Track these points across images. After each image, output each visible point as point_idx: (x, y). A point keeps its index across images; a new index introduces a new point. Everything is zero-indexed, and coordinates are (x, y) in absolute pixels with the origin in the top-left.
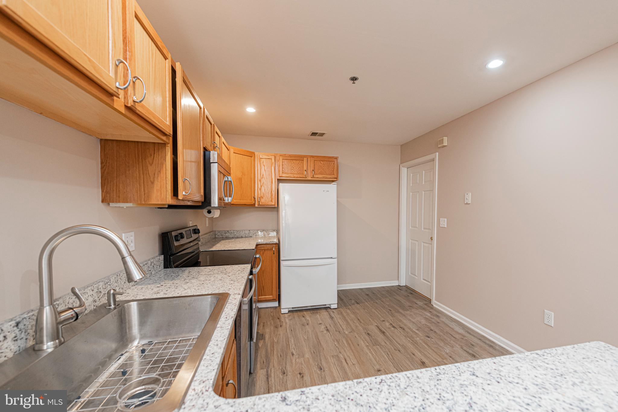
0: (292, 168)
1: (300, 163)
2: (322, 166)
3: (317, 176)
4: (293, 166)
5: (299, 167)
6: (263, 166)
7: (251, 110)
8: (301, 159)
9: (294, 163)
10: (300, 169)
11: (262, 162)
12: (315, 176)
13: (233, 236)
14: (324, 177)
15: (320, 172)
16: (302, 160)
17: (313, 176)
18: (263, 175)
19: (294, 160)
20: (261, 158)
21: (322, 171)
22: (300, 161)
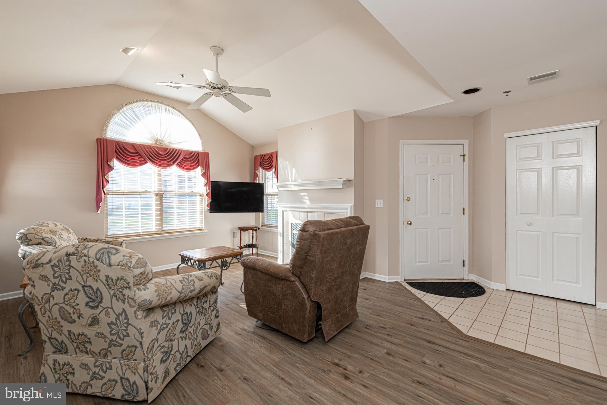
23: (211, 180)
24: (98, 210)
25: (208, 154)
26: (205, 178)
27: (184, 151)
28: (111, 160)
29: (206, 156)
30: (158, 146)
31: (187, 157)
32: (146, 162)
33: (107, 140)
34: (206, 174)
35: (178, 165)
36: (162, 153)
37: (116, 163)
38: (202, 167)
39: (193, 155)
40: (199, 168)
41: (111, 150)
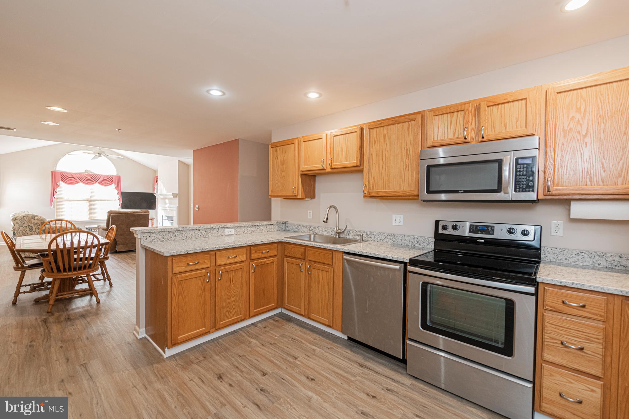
23: (122, 191)
24: (51, 206)
25: (120, 176)
26: (117, 190)
27: (103, 175)
28: (59, 181)
29: (119, 178)
30: (87, 173)
31: (105, 178)
32: (79, 182)
33: (56, 172)
34: (118, 187)
35: (99, 183)
36: (88, 177)
37: (61, 183)
38: (115, 184)
39: (109, 178)
40: (113, 184)
41: (59, 177)
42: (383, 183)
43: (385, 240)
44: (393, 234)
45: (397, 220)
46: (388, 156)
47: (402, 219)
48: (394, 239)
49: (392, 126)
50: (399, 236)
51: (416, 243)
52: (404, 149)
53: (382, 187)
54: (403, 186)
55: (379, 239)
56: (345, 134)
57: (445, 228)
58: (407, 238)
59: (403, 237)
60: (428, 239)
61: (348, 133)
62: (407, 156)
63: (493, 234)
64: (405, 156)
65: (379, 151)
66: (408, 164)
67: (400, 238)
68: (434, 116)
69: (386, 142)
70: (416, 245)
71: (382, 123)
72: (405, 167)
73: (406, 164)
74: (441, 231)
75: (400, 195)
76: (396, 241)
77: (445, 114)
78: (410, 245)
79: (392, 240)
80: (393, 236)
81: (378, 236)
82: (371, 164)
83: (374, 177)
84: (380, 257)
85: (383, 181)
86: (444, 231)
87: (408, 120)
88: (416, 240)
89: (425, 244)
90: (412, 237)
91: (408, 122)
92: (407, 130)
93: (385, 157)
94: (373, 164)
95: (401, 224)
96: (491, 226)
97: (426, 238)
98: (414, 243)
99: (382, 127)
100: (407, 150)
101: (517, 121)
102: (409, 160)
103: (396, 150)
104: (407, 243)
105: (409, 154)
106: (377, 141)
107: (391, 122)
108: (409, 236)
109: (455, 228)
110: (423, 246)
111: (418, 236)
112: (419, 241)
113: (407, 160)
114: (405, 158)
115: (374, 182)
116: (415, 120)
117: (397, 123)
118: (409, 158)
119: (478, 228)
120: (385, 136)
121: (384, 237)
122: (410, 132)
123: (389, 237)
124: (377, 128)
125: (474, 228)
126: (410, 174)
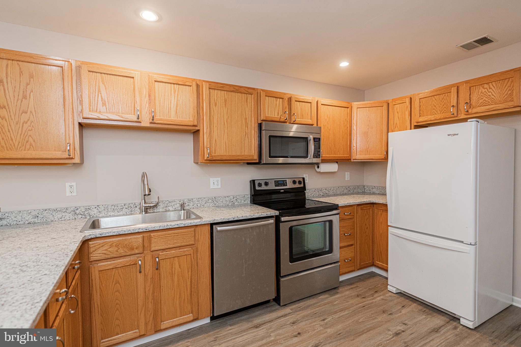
0: (434, 107)
1: (445, 97)
2: (485, 91)
3: (475, 110)
4: (435, 104)
5: (444, 102)
6: (397, 114)
7: (344, 64)
8: (446, 92)
9: (436, 100)
10: (445, 106)
11: (395, 109)
12: (470, 111)
13: (379, 193)
14: (488, 109)
15: (481, 103)
16: (449, 91)
17: (467, 111)
18: (396, 124)
19: (436, 95)
20: (394, 105)
21: (487, 99)
22: (446, 94)
42: (226, 147)
43: (206, 205)
44: (214, 198)
45: (216, 183)
46: (229, 120)
47: (220, 182)
48: (215, 202)
49: (233, 93)
50: (219, 198)
51: (235, 201)
52: (243, 117)
53: (225, 151)
54: (244, 151)
55: (199, 205)
56: (174, 84)
57: (260, 185)
58: (227, 199)
59: (224, 198)
60: (244, 196)
61: (179, 84)
62: (246, 124)
63: (287, 186)
64: (245, 124)
65: (221, 115)
66: (247, 132)
67: (221, 200)
68: (266, 96)
69: (227, 107)
70: (236, 204)
71: (223, 86)
72: (245, 134)
73: (246, 132)
74: (257, 188)
75: (242, 159)
76: (218, 204)
77: (272, 97)
78: (230, 204)
79: (213, 203)
80: (214, 199)
81: (197, 202)
82: (212, 126)
83: (216, 140)
84: (256, 217)
85: (226, 145)
86: (260, 187)
87: (247, 93)
88: (235, 198)
89: (243, 201)
90: (232, 197)
91: (246, 94)
92: (246, 101)
93: (227, 121)
94: (215, 126)
95: (220, 187)
96: (285, 180)
97: (243, 196)
98: (233, 202)
99: (223, 90)
100: (246, 118)
101: (307, 115)
102: (248, 128)
103: (236, 117)
104: (228, 203)
105: (248, 123)
106: (217, 103)
107: (232, 89)
108: (229, 196)
109: (266, 184)
110: (241, 203)
111: (237, 196)
112: (238, 199)
113: (246, 128)
114: (245, 126)
115: (216, 145)
116: (252, 95)
117: (238, 91)
118: (248, 126)
119: (279, 182)
120: (226, 100)
121: (205, 202)
122: (248, 104)
123: (210, 201)
124: (217, 89)
125: (277, 183)
126: (249, 141)
